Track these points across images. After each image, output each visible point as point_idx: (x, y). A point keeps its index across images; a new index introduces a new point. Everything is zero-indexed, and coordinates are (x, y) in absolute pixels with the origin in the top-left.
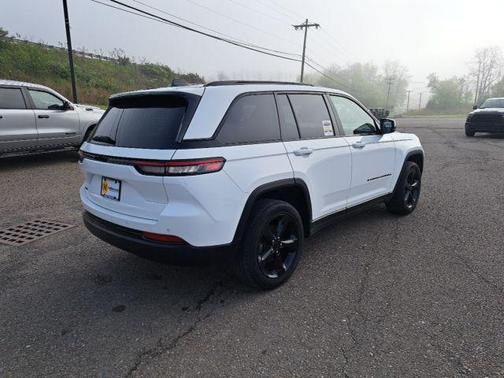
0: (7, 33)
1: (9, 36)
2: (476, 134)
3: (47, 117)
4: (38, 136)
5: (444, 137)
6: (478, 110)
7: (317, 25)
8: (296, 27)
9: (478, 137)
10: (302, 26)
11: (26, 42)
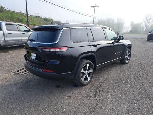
0: (4, 8)
1: (5, 9)
2: (150, 40)
3: (24, 34)
4: (21, 40)
5: (140, 41)
6: (151, 33)
7: (98, 6)
8: (92, 7)
9: (151, 41)
10: (93, 7)
11: (10, 11)
